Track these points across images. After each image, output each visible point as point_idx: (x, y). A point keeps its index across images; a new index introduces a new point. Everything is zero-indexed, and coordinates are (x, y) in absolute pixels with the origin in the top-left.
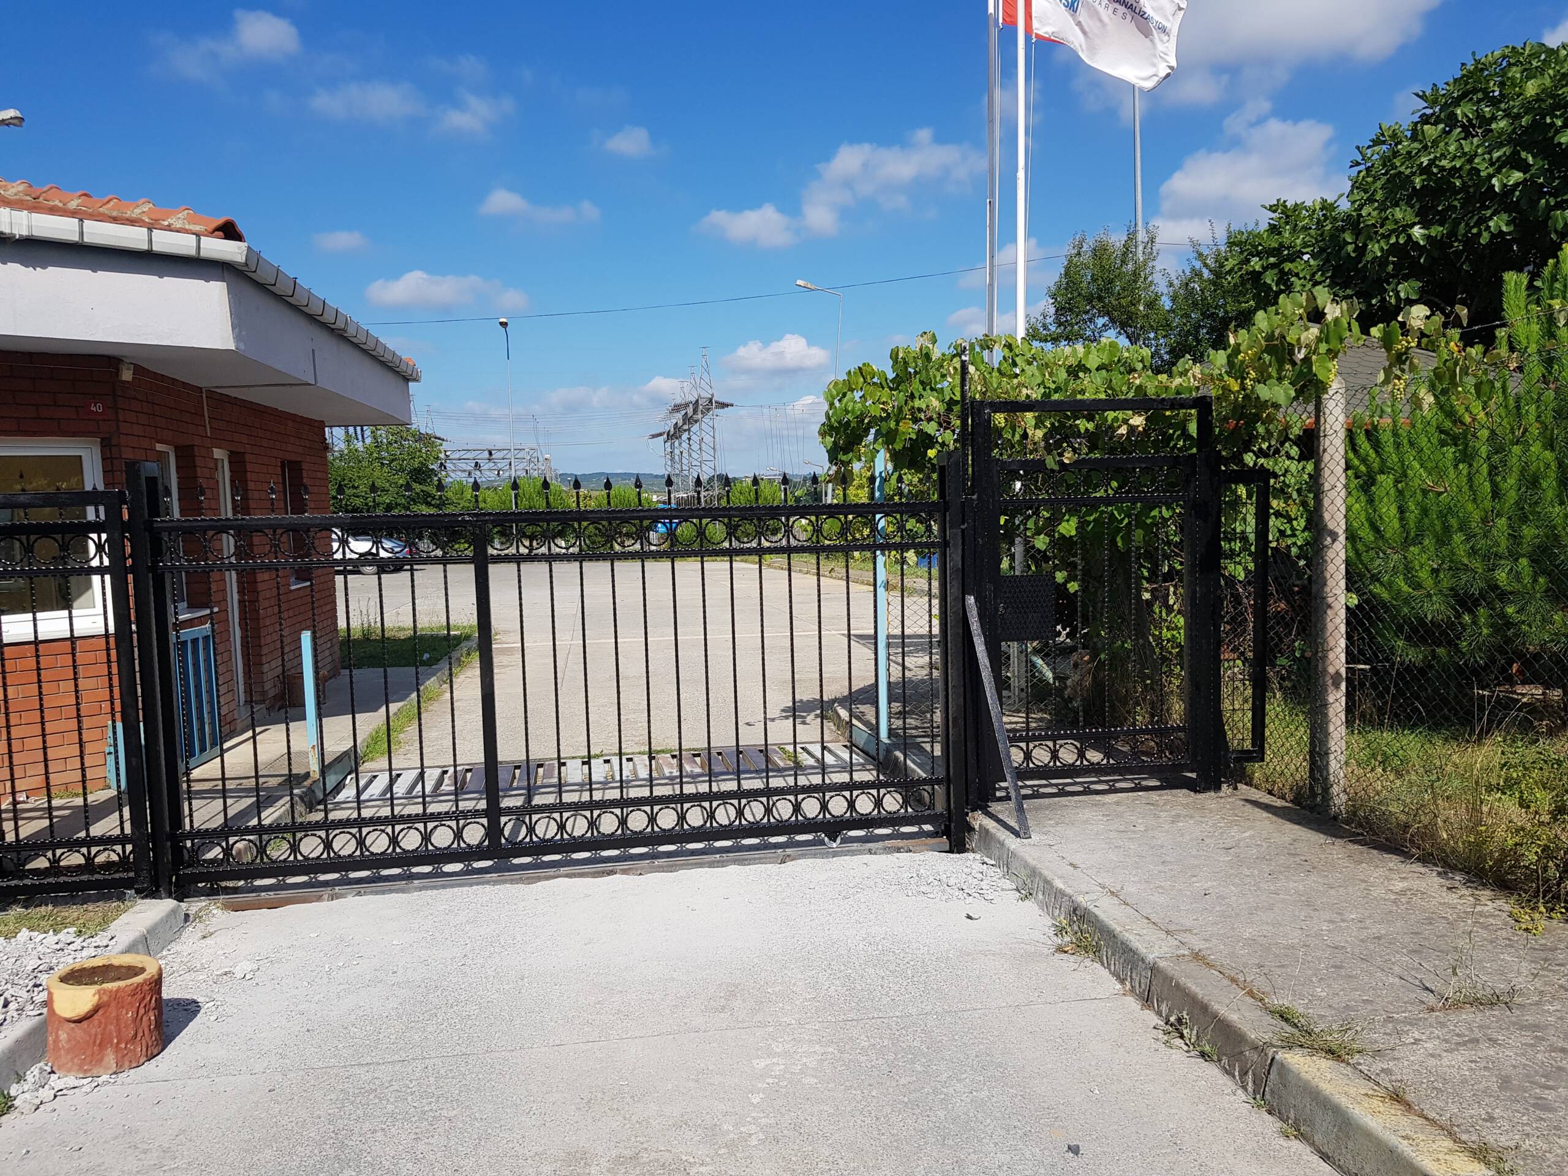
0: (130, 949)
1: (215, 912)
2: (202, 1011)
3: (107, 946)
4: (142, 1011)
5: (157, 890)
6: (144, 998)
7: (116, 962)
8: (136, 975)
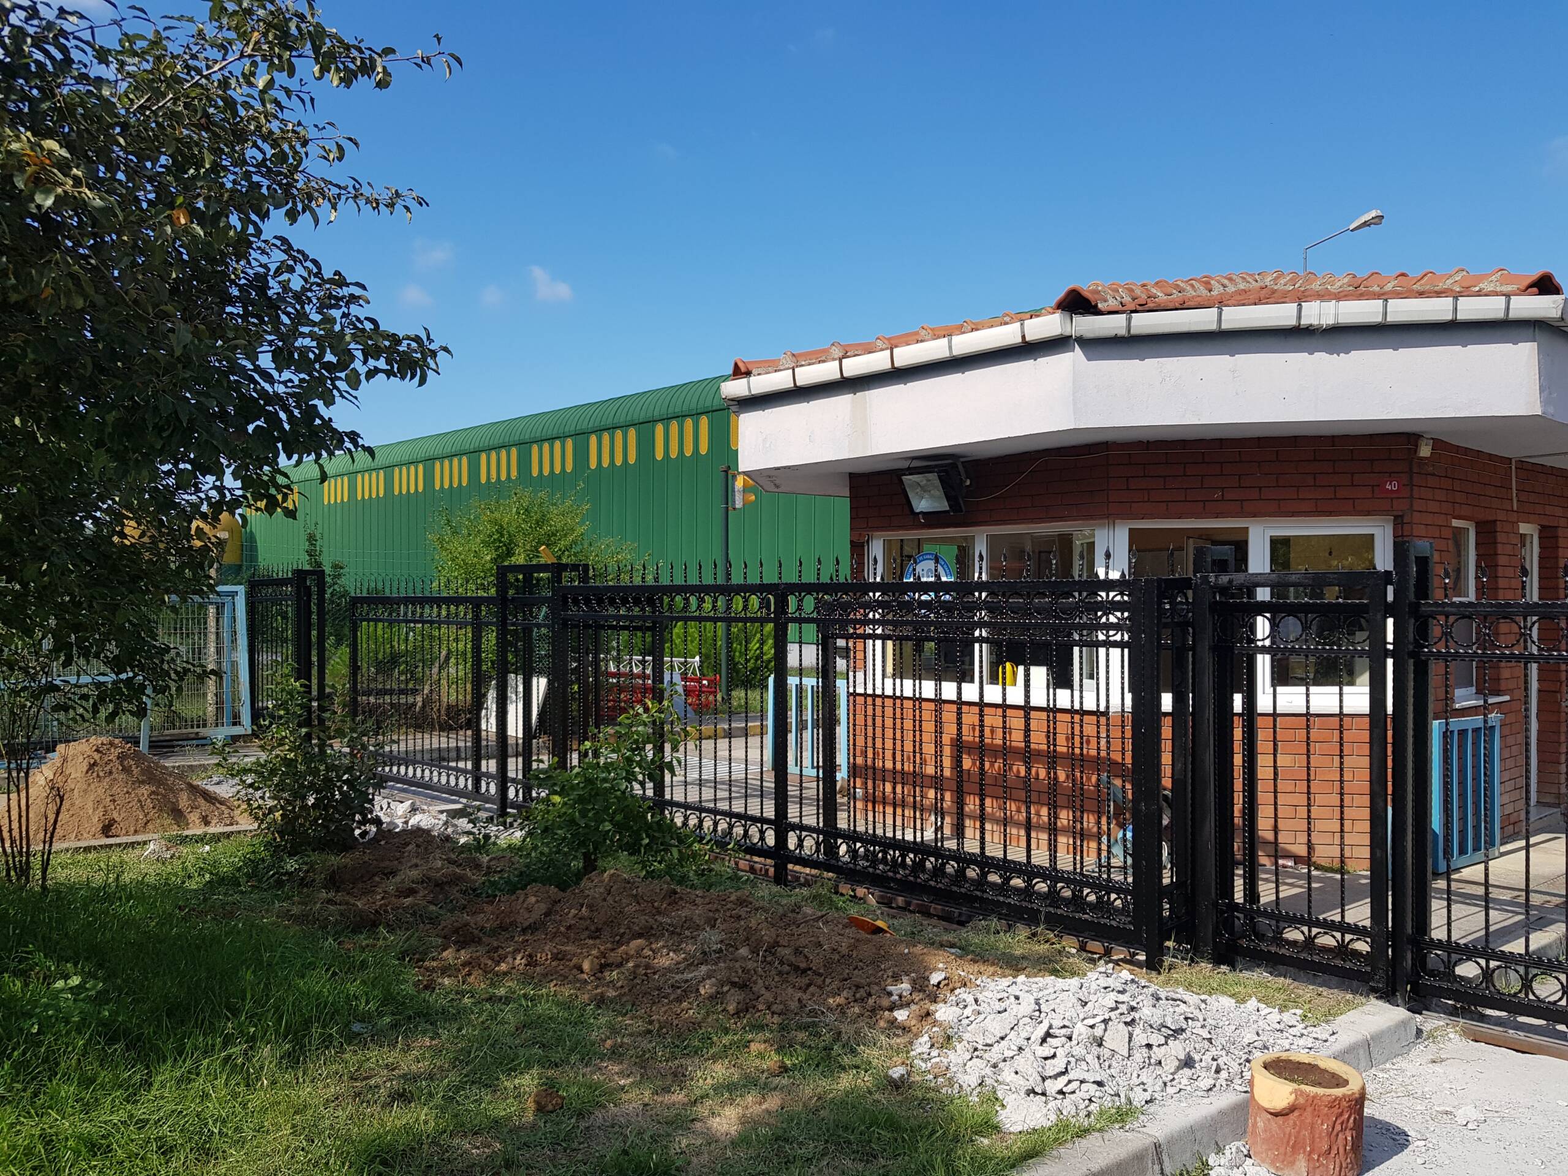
0: (1340, 1056)
1: (1452, 1036)
2: (1411, 1148)
3: (1326, 1041)
4: (1338, 1127)
5: (1394, 994)
6: (1341, 1114)
7: (1322, 1064)
8: (1338, 1086)
